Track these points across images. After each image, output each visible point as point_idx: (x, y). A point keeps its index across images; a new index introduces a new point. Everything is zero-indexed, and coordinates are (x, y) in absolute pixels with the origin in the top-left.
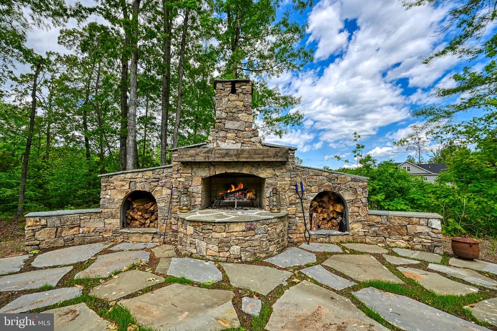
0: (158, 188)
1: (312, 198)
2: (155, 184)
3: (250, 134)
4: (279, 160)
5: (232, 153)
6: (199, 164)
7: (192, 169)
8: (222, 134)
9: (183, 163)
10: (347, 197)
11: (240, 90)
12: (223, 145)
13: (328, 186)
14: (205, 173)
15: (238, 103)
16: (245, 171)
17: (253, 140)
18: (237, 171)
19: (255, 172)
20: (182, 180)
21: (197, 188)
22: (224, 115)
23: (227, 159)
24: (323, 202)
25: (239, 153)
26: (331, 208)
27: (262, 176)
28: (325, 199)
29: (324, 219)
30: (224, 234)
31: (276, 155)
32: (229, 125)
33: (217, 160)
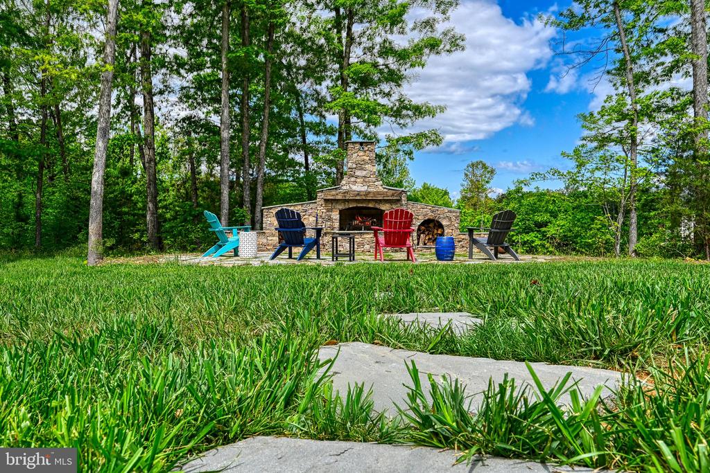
0: (306, 217)
1: (419, 224)
2: (304, 214)
3: (374, 179)
4: (395, 198)
5: (362, 193)
6: (337, 201)
7: (332, 204)
8: (353, 179)
9: (325, 200)
10: (444, 223)
11: (367, 148)
12: (354, 188)
13: (431, 215)
14: (341, 207)
15: (365, 157)
16: (370, 205)
17: (376, 183)
18: (365, 205)
19: (377, 206)
20: (324, 211)
21: (336, 215)
22: (354, 166)
23: (358, 198)
24: (429, 227)
25: (368, 193)
26: (436, 231)
27: (383, 208)
28: (431, 225)
29: (429, 239)
30: (361, 239)
31: (393, 195)
32: (358, 173)
33: (351, 198)
